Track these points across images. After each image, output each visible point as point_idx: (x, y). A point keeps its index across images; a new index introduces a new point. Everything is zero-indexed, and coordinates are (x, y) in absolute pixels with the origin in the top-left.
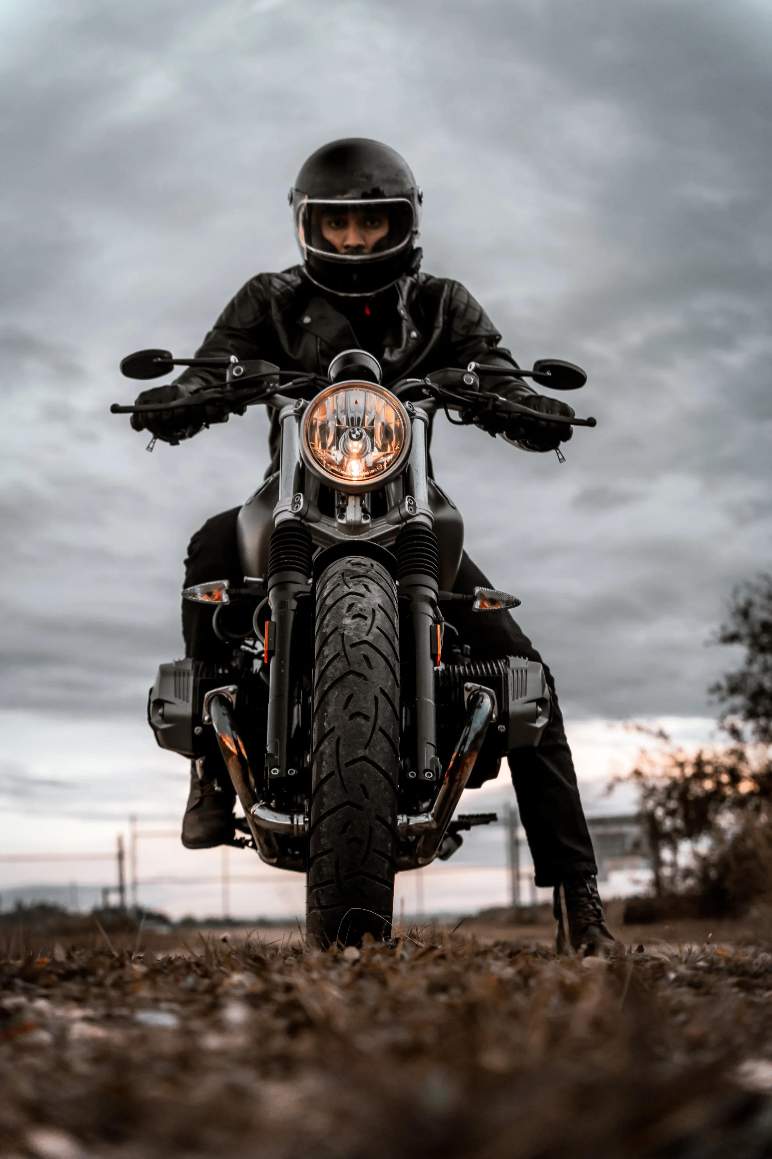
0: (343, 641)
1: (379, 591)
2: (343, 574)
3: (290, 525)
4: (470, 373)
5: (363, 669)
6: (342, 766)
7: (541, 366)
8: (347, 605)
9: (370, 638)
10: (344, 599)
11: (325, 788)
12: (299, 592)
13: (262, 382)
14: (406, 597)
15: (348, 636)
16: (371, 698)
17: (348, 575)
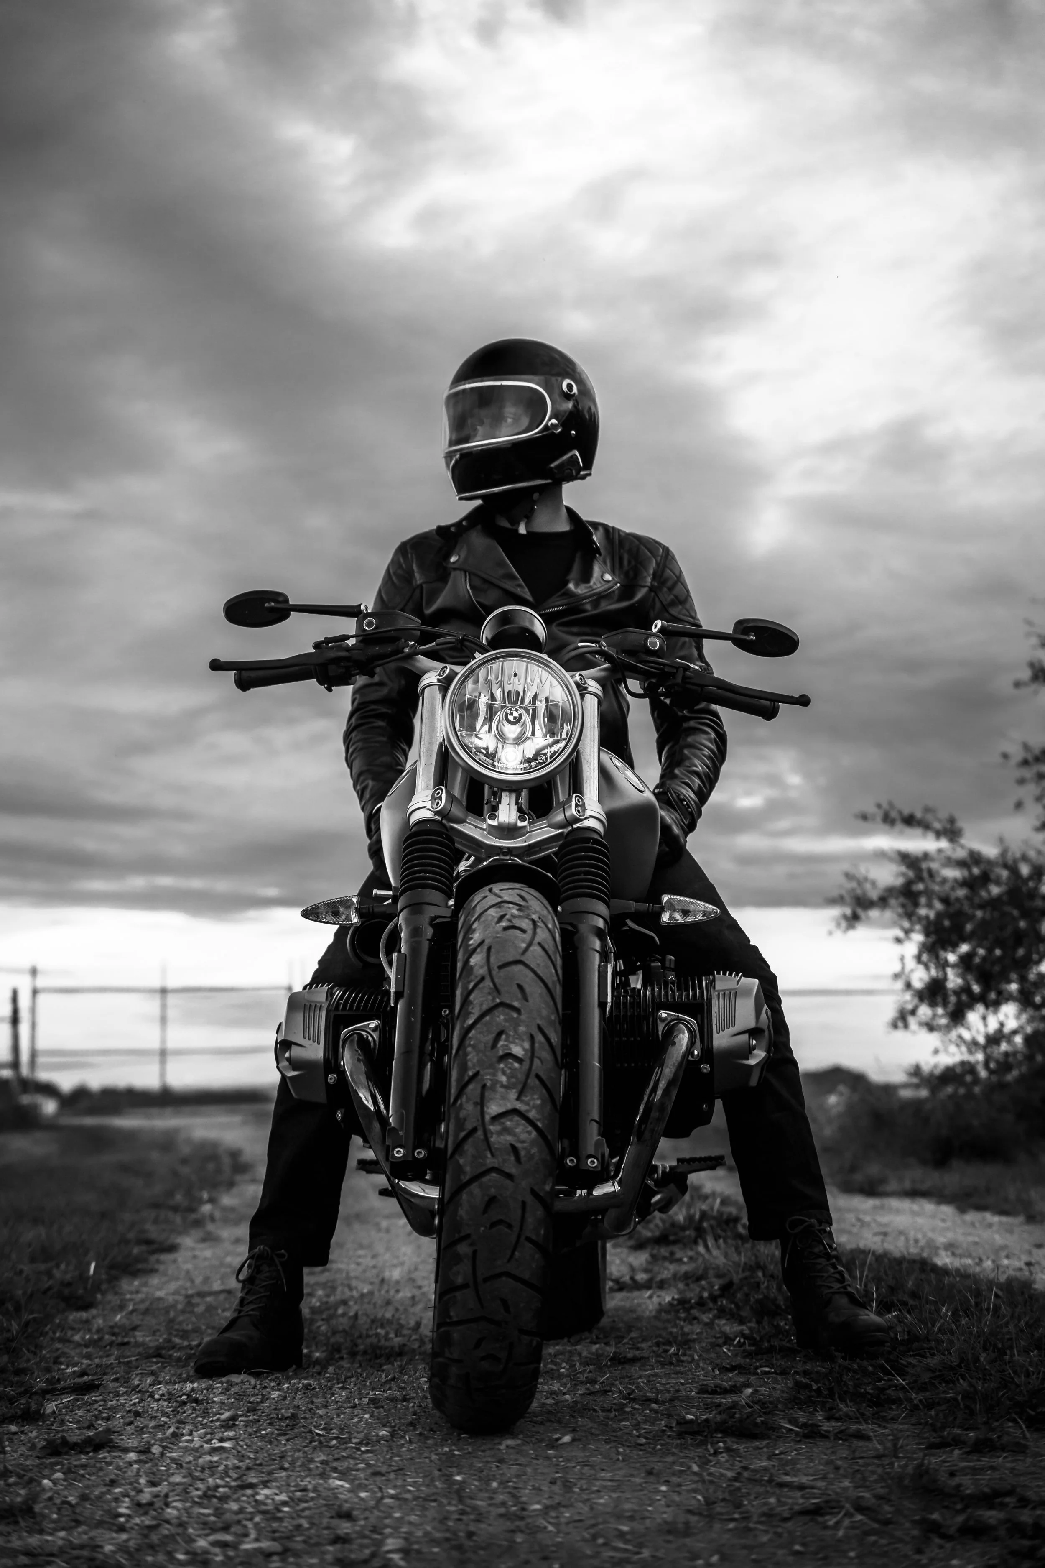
3: (429, 826)
4: (654, 635)
7: (743, 626)
12: (436, 917)
13: (398, 639)
14: (570, 928)
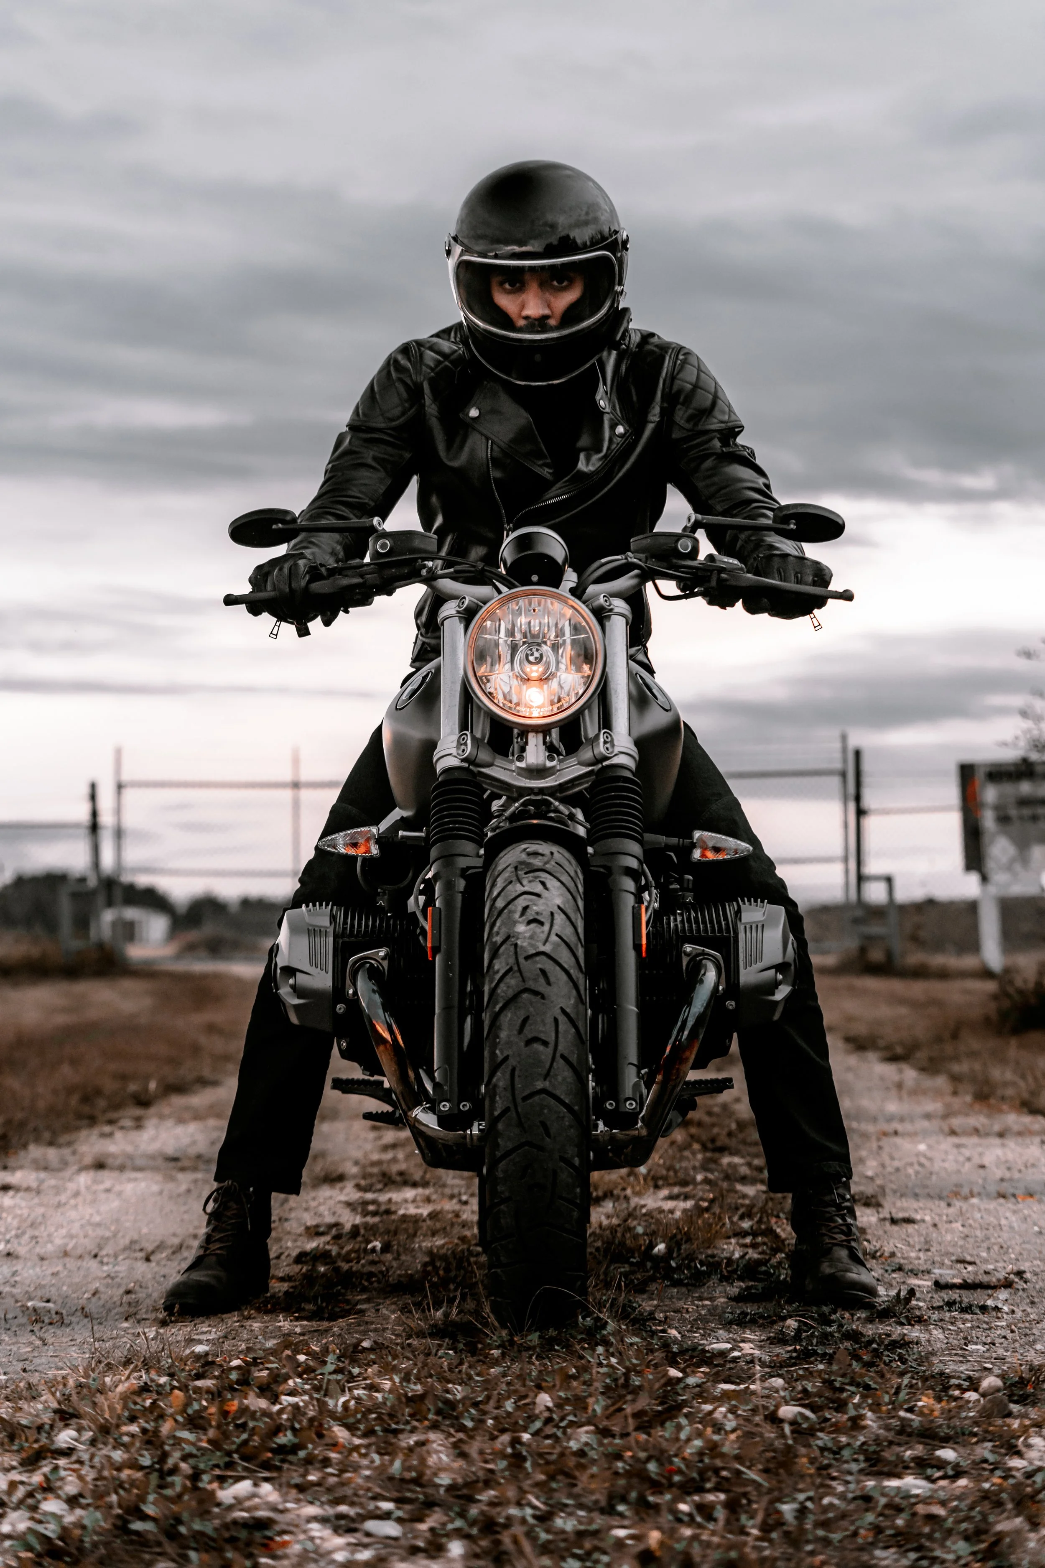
0: (516, 953)
1: (558, 888)
2: (516, 868)
3: (456, 774)
5: (541, 986)
6: (519, 1100)
7: (783, 513)
8: (520, 909)
9: (547, 948)
10: (516, 902)
11: (500, 1126)
12: (469, 868)
13: (415, 561)
14: (602, 870)
15: (522, 947)
16: (550, 1021)
17: (522, 869)
